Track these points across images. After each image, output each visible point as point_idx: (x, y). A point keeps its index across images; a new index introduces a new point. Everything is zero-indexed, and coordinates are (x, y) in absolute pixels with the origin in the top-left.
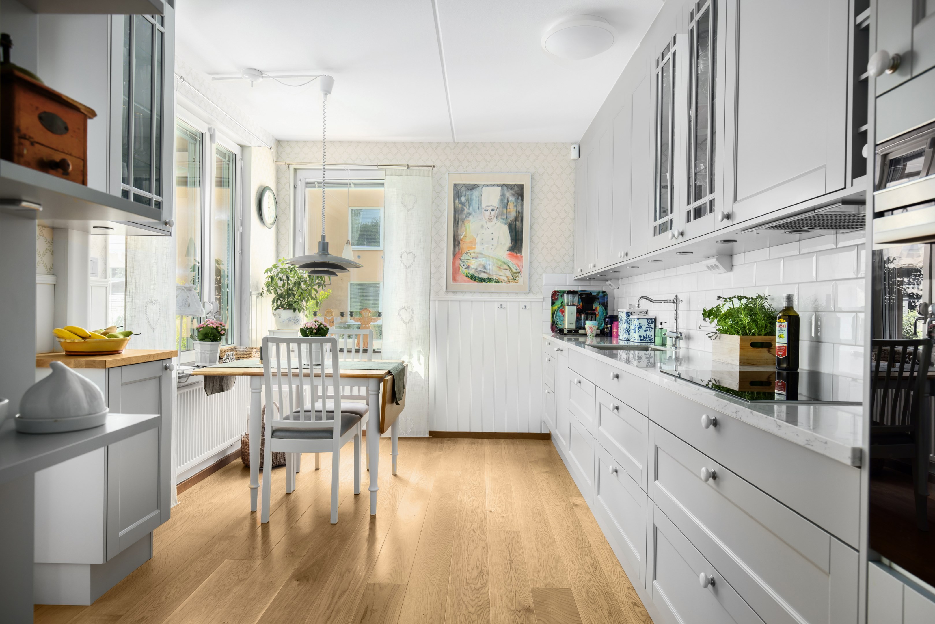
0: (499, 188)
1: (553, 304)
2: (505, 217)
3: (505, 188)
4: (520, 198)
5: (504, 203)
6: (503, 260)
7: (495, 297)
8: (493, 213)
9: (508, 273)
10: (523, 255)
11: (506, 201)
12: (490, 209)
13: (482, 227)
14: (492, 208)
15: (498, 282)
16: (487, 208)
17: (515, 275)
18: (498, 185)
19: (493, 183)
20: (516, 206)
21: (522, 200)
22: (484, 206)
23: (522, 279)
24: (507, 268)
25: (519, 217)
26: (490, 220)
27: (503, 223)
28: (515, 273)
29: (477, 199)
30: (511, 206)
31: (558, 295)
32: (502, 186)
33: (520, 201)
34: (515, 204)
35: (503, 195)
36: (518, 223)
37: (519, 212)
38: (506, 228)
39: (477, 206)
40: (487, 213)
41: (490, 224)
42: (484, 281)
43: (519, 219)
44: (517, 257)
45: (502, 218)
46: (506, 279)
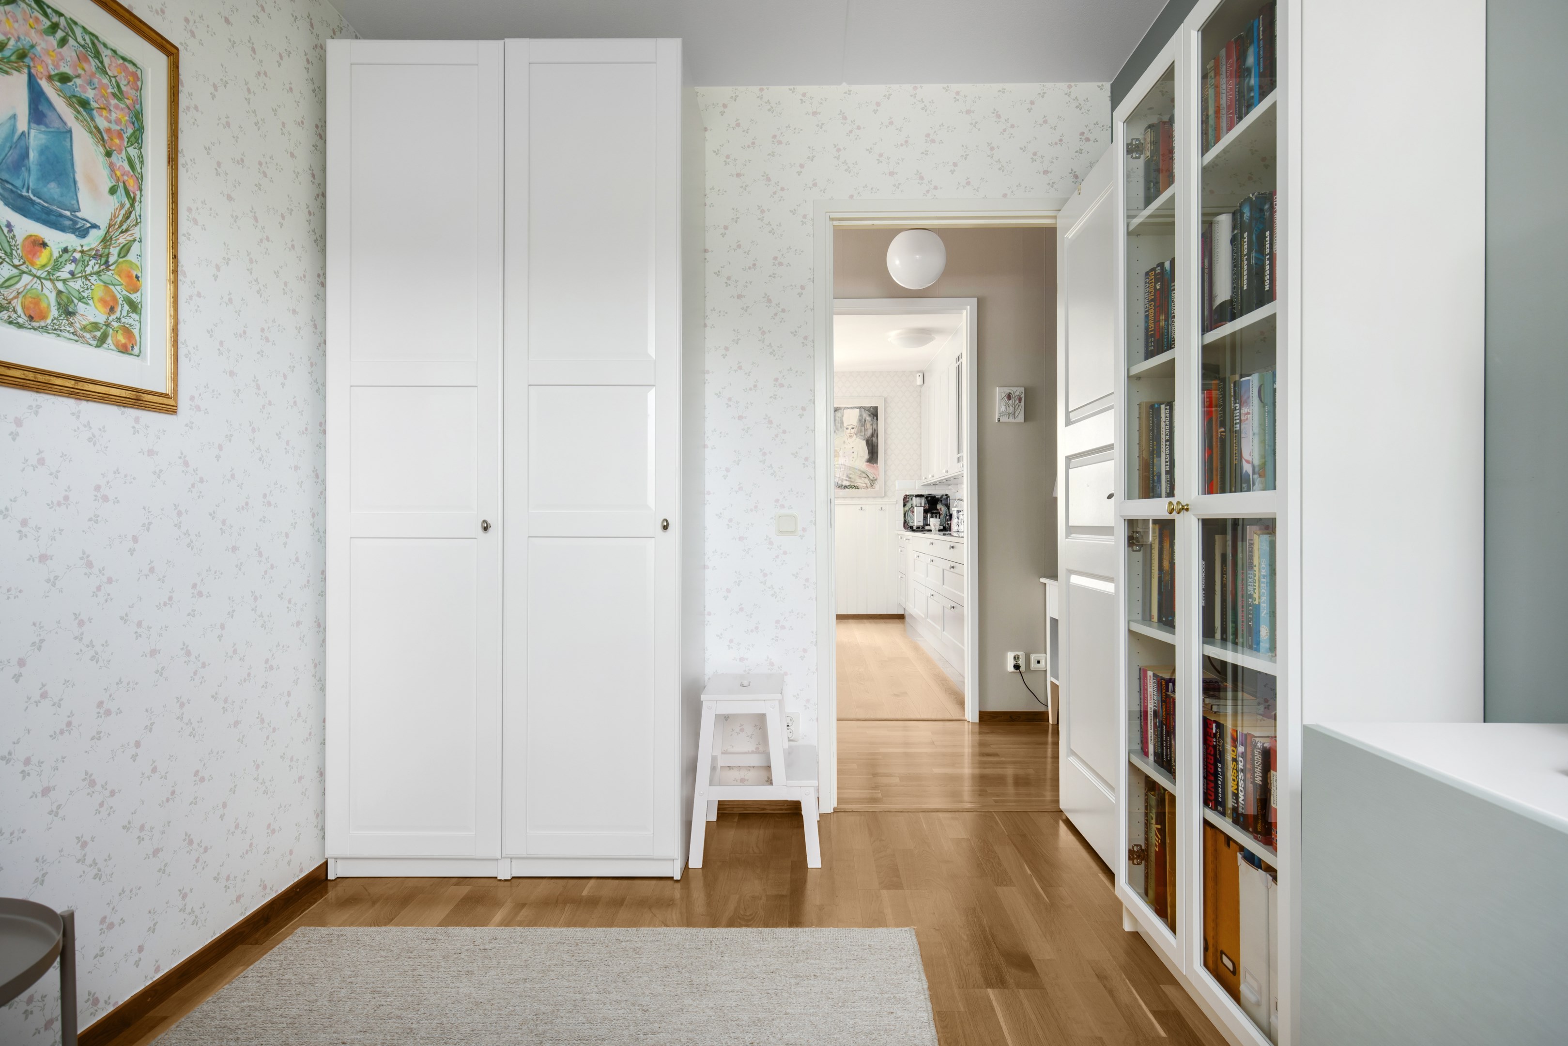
0: (858, 410)
1: (904, 505)
2: (863, 434)
3: (863, 410)
4: (875, 418)
5: (862, 422)
6: (862, 470)
7: (856, 501)
8: (853, 431)
9: (867, 481)
10: (879, 465)
11: (864, 421)
12: (850, 427)
13: (844, 442)
14: (852, 426)
15: (858, 488)
16: (848, 427)
17: (873, 482)
18: (857, 408)
19: (853, 406)
20: (872, 425)
21: (877, 419)
22: (845, 425)
23: (877, 486)
24: (866, 476)
25: (875, 434)
26: (851, 437)
27: (861, 439)
28: (872, 480)
29: (840, 419)
30: (868, 425)
31: (908, 498)
32: (860, 408)
33: (875, 421)
34: (871, 423)
35: (861, 415)
36: (874, 439)
37: (875, 430)
38: (864, 443)
39: (840, 425)
40: (848, 431)
41: (850, 440)
42: (847, 488)
43: (875, 436)
44: (873, 467)
45: (860, 435)
46: (865, 485)
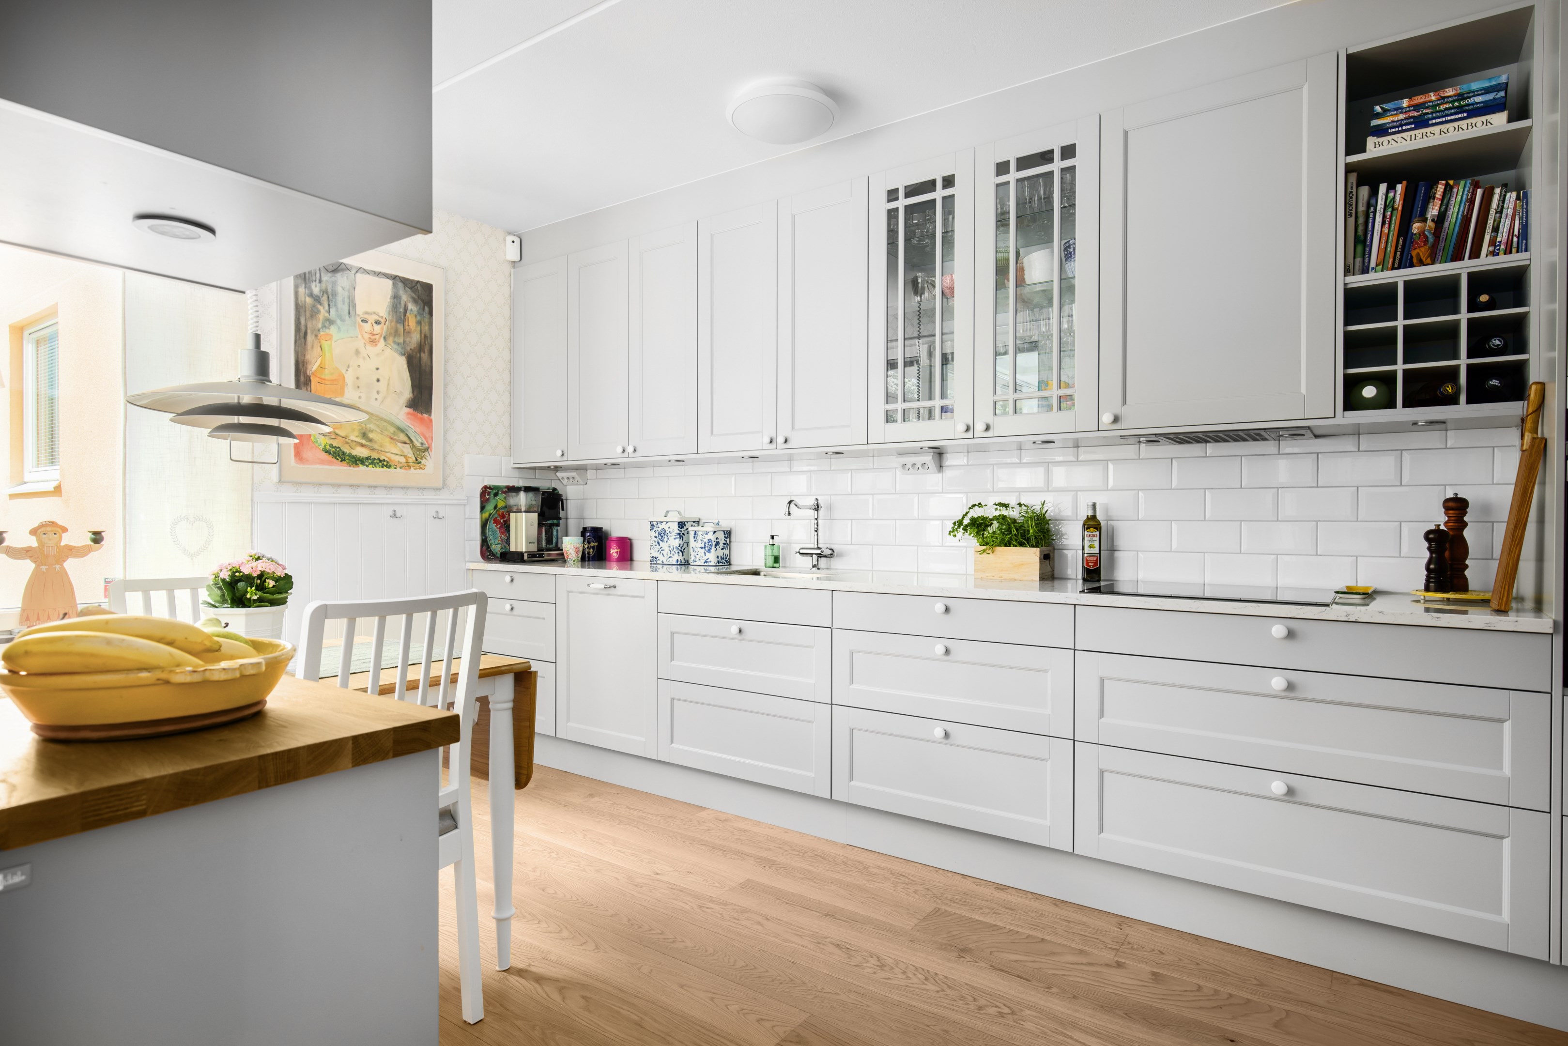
0: (389, 283)
1: (482, 508)
2: (401, 340)
3: (400, 285)
4: (427, 309)
5: (399, 314)
6: (398, 423)
7: (380, 496)
8: (377, 328)
9: (407, 450)
10: (433, 416)
11: (402, 310)
12: (372, 319)
13: (357, 352)
14: (377, 318)
15: (389, 467)
16: (366, 316)
17: (421, 453)
18: (387, 276)
19: (378, 270)
20: (419, 323)
21: (431, 313)
22: (360, 310)
23: (429, 462)
24: (406, 439)
25: (426, 345)
26: (373, 342)
27: (396, 351)
28: (419, 450)
29: (346, 294)
30: (412, 322)
31: (489, 494)
32: (394, 278)
33: (427, 316)
34: (419, 318)
35: (396, 297)
36: (424, 356)
37: (425, 336)
38: (402, 362)
39: (346, 308)
40: (367, 327)
41: (371, 350)
42: (363, 463)
43: (427, 349)
44: (422, 420)
45: (394, 342)
46: (403, 460)
